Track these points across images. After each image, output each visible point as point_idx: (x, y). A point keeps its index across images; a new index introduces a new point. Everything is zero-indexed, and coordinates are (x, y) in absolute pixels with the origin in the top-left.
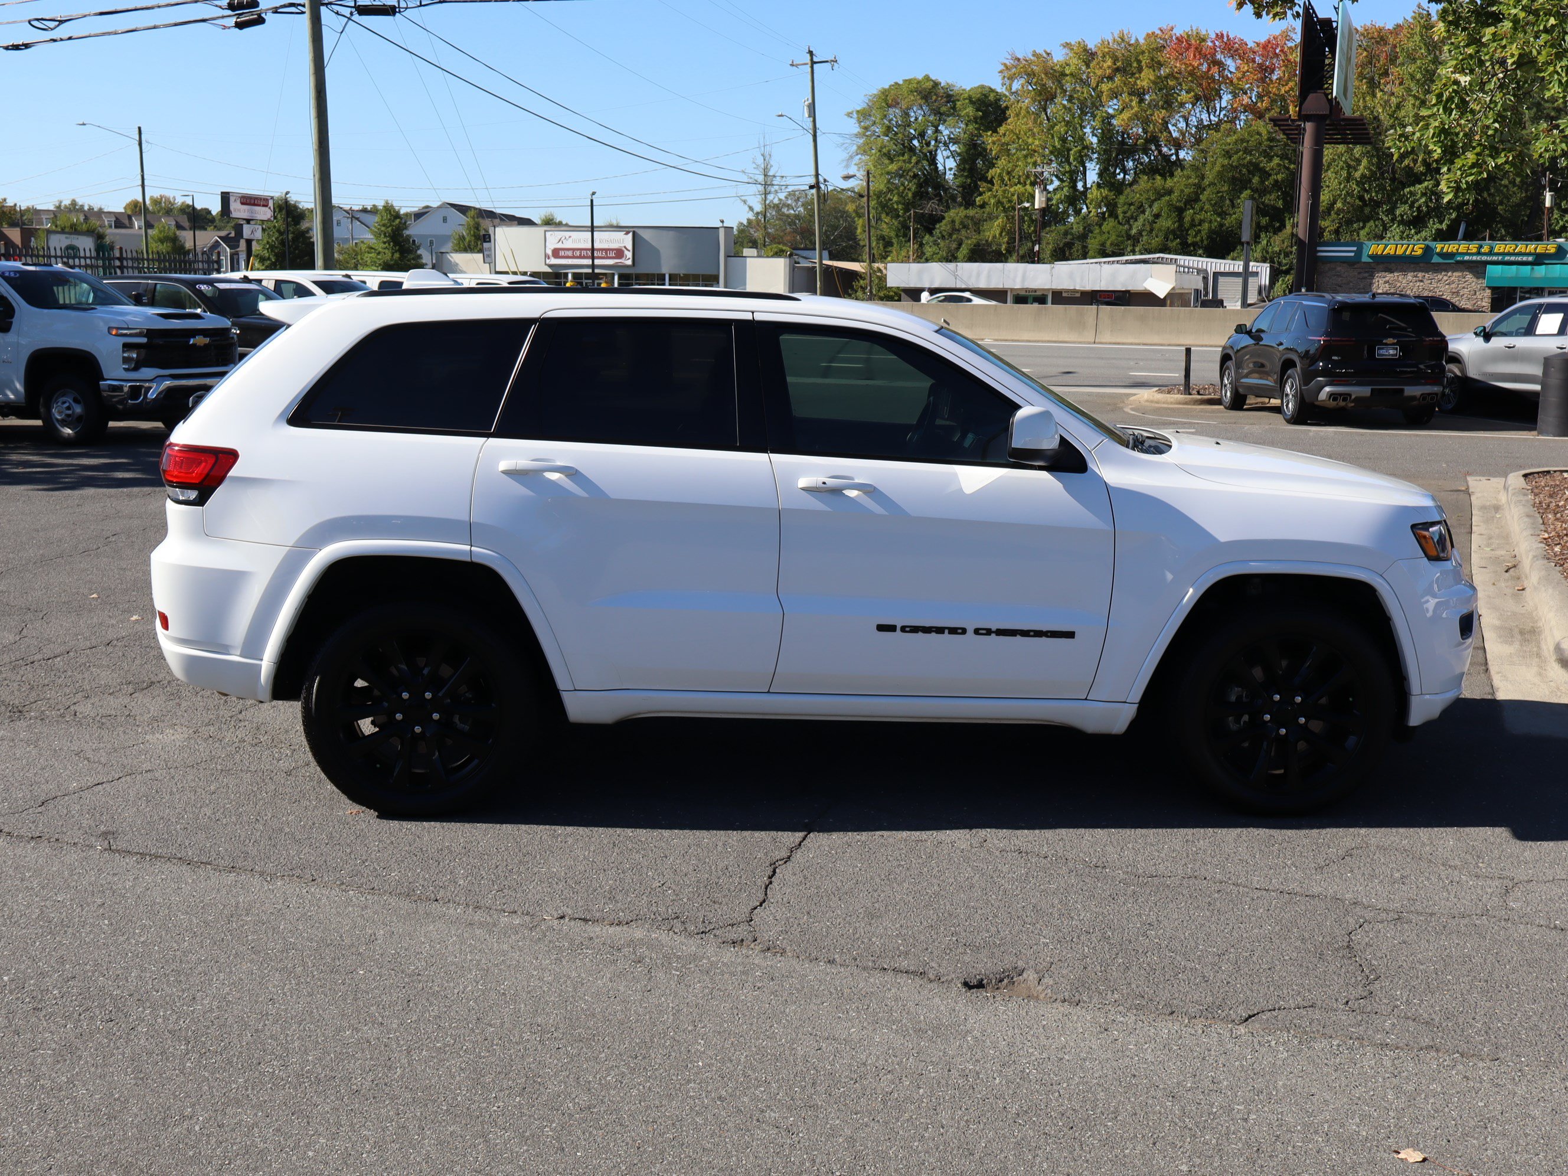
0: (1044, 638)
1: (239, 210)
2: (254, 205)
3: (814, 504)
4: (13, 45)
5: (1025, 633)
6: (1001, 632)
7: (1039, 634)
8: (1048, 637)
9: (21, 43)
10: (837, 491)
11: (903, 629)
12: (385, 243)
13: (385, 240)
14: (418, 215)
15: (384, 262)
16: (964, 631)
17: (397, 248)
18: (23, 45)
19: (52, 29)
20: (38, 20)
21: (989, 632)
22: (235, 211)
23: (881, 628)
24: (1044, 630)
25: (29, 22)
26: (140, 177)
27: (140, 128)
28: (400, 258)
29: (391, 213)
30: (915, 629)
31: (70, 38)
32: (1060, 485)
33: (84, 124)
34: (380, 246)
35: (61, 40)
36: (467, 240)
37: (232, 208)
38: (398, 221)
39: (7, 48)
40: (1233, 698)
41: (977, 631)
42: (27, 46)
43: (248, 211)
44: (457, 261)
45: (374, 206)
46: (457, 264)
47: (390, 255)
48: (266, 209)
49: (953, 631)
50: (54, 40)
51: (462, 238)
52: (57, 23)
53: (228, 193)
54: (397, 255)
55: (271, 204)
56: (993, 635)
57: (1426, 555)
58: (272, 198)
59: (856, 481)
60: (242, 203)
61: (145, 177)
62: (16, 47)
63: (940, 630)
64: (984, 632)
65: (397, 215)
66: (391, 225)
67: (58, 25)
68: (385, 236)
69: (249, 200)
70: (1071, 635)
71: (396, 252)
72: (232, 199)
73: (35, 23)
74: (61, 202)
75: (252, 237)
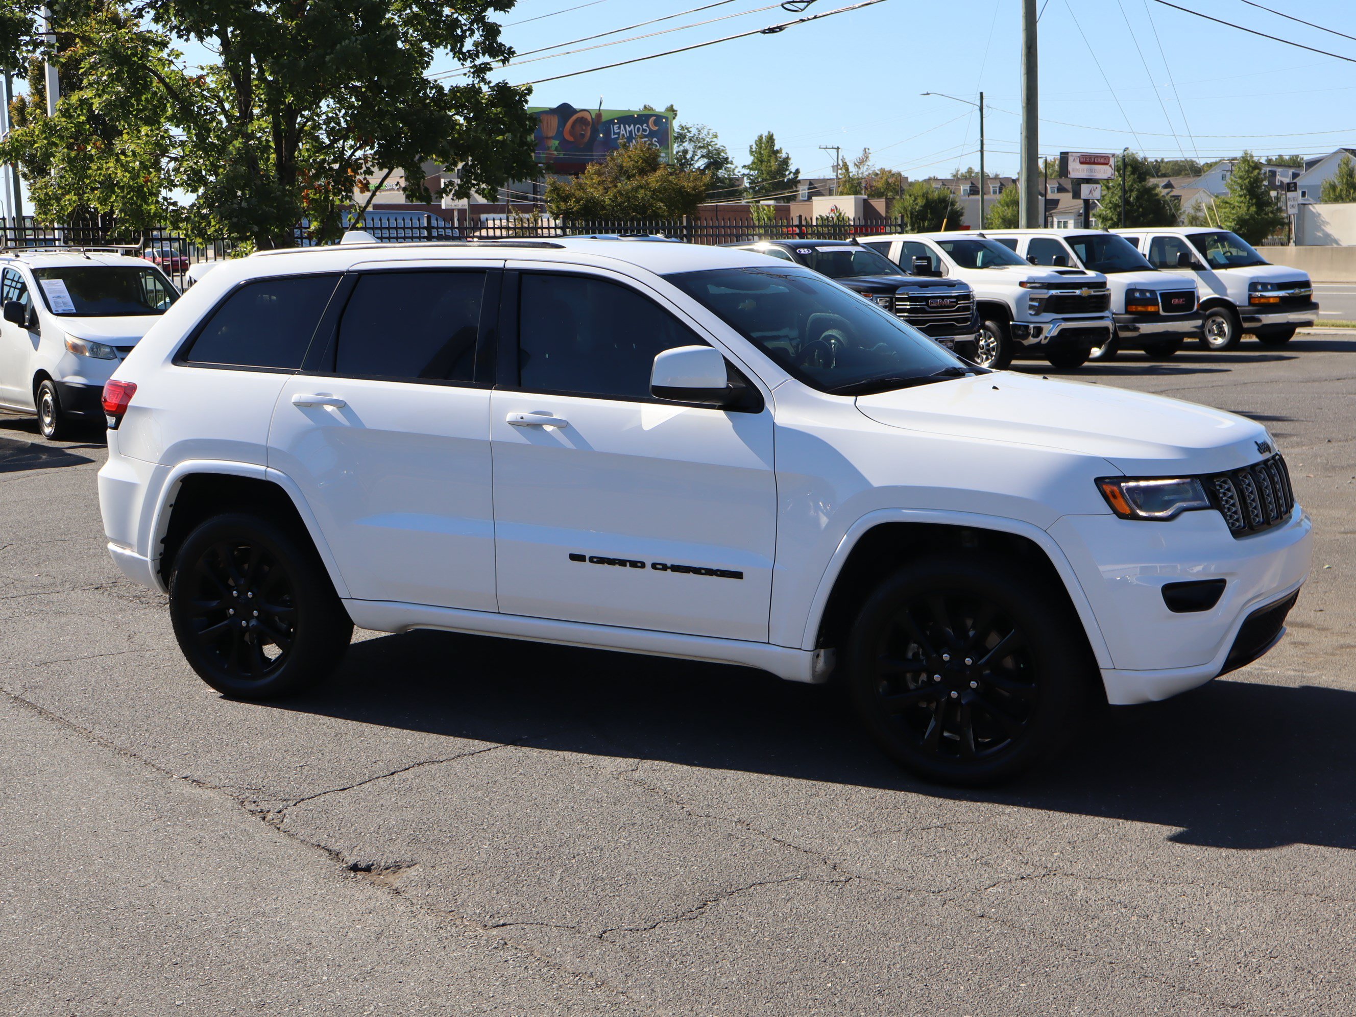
0: (714, 577)
1: (1078, 170)
2: (1094, 163)
3: (516, 437)
4: (769, 29)
5: (697, 571)
6: (676, 568)
7: (710, 572)
8: (717, 575)
9: (775, 26)
10: (536, 426)
11: (592, 559)
12: (1241, 196)
13: (1241, 193)
14: (1311, 164)
15: (1238, 217)
16: (643, 565)
17: (1254, 201)
18: (777, 27)
19: (802, 10)
20: (789, 3)
21: (665, 567)
22: (1073, 170)
23: (574, 557)
24: (715, 568)
25: (782, 6)
26: (979, 142)
27: (981, 94)
28: (1256, 213)
29: (1251, 166)
30: (602, 561)
31: (815, 17)
32: (731, 424)
33: (928, 94)
34: (1235, 200)
35: (809, 19)
36: (1338, 190)
37: (1070, 168)
38: (1256, 172)
39: (764, 32)
40: (910, 655)
41: (654, 566)
42: (781, 28)
43: (1087, 170)
44: (1319, 212)
45: (1280, 156)
46: (1319, 214)
47: (1245, 209)
48: (1107, 167)
49: (634, 564)
50: (803, 21)
51: (1333, 187)
52: (806, 4)
53: (1067, 153)
54: (1253, 209)
55: (1112, 162)
56: (669, 570)
57: (1116, 512)
58: (1113, 155)
59: (555, 417)
60: (1081, 163)
61: (984, 142)
62: (772, 31)
63: (622, 563)
64: (661, 567)
65: (1257, 166)
66: (1249, 177)
67: (807, 6)
68: (1242, 189)
69: (1088, 159)
70: (738, 575)
71: (1252, 205)
72: (1071, 159)
73: (787, 6)
74: (958, 171)
75: (1090, 197)
